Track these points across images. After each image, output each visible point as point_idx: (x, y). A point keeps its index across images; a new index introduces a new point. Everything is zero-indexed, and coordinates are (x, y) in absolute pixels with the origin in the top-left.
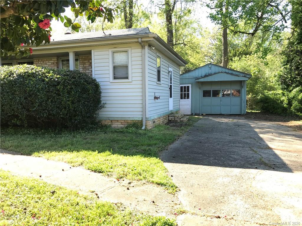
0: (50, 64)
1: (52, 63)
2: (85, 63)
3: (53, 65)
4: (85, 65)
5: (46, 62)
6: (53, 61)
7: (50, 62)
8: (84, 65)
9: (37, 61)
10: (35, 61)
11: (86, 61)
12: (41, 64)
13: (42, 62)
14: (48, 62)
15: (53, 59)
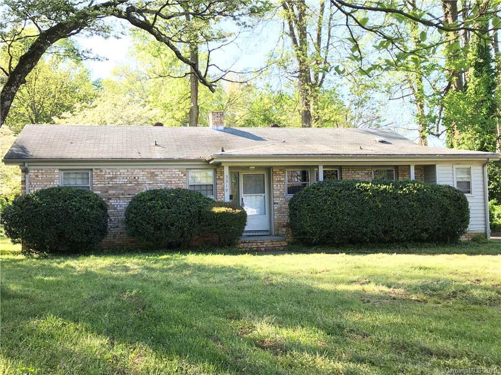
0: (364, 174)
1: (365, 173)
2: (405, 175)
3: (367, 176)
4: (405, 178)
5: (358, 172)
6: (367, 172)
7: (363, 172)
8: (403, 177)
9: (347, 170)
10: (344, 170)
11: (405, 173)
12: (352, 173)
13: (352, 172)
14: (360, 172)
15: (367, 169)
